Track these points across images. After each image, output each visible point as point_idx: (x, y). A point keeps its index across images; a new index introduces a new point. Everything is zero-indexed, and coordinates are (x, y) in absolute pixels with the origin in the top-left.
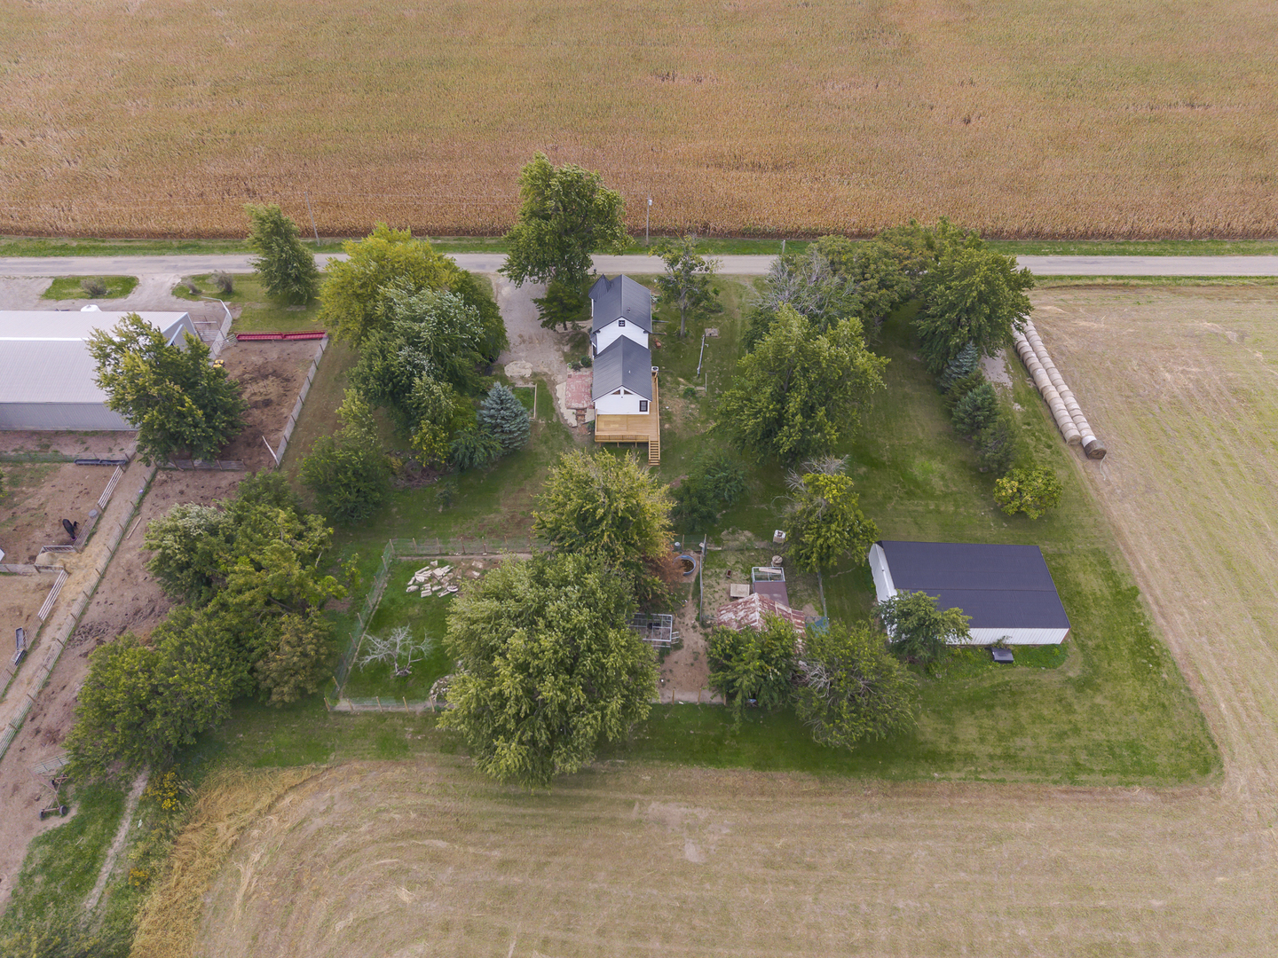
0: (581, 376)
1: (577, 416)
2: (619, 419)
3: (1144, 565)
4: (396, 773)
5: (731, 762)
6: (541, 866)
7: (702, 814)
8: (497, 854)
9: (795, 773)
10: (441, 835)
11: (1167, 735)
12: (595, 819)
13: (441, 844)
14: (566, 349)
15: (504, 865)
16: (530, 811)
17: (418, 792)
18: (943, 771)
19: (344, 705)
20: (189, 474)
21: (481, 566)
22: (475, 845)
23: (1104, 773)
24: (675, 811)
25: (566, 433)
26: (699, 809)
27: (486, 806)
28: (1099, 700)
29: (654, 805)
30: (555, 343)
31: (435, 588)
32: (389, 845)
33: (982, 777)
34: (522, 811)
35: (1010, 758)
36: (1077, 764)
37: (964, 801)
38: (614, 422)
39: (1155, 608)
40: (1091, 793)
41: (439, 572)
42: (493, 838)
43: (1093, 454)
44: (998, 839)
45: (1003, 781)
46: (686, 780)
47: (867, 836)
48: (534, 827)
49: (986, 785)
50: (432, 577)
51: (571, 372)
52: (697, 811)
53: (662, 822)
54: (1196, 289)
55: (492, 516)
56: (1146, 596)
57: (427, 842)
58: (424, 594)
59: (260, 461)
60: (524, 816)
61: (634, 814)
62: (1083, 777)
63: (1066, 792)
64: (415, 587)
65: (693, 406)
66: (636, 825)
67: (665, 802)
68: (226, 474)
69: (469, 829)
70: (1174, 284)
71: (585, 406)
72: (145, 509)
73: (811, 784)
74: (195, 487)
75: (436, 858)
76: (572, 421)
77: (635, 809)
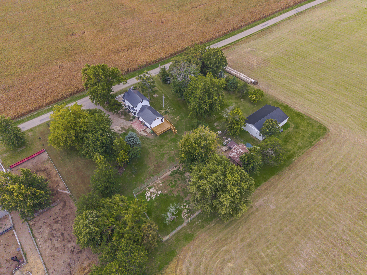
0: (135, 122)
1: (145, 132)
2: (158, 127)
4: (197, 242)
5: (260, 184)
6: (249, 233)
7: (266, 198)
8: (238, 239)
9: (272, 177)
10: (223, 246)
11: (316, 128)
12: (249, 215)
13: (225, 248)
14: (123, 117)
15: (242, 240)
16: (235, 225)
17: (207, 241)
18: (294, 158)
19: (165, 239)
20: (40, 216)
21: (160, 182)
22: (232, 242)
23: (315, 140)
24: (261, 201)
25: (146, 138)
26: (264, 197)
27: (225, 232)
28: (301, 128)
29: (256, 204)
30: (119, 117)
31: (155, 195)
32: (214, 258)
33: (300, 155)
34: (233, 226)
35: (300, 148)
36: (310, 142)
37: (302, 161)
39: (293, 107)
40: (316, 145)
41: (152, 190)
42: (234, 237)
43: (255, 83)
44: (313, 164)
45: (303, 153)
46: (256, 194)
47: (295, 179)
48: (239, 227)
49: (302, 156)
50: (151, 193)
51: (131, 122)
52: (264, 198)
53: (261, 205)
54: (240, 43)
55: (149, 169)
56: (289, 106)
57: (221, 250)
58: (153, 198)
59: (63, 197)
60: (234, 227)
61: (254, 208)
62: (313, 143)
63: (313, 148)
64: (150, 198)
65: (170, 115)
66: (257, 210)
67: (257, 201)
68: (54, 208)
69: (227, 239)
70: (235, 43)
71: (144, 129)
72: (37, 235)
73: (277, 177)
74: (48, 218)
75: (227, 251)
76: (145, 134)
77: (253, 207)
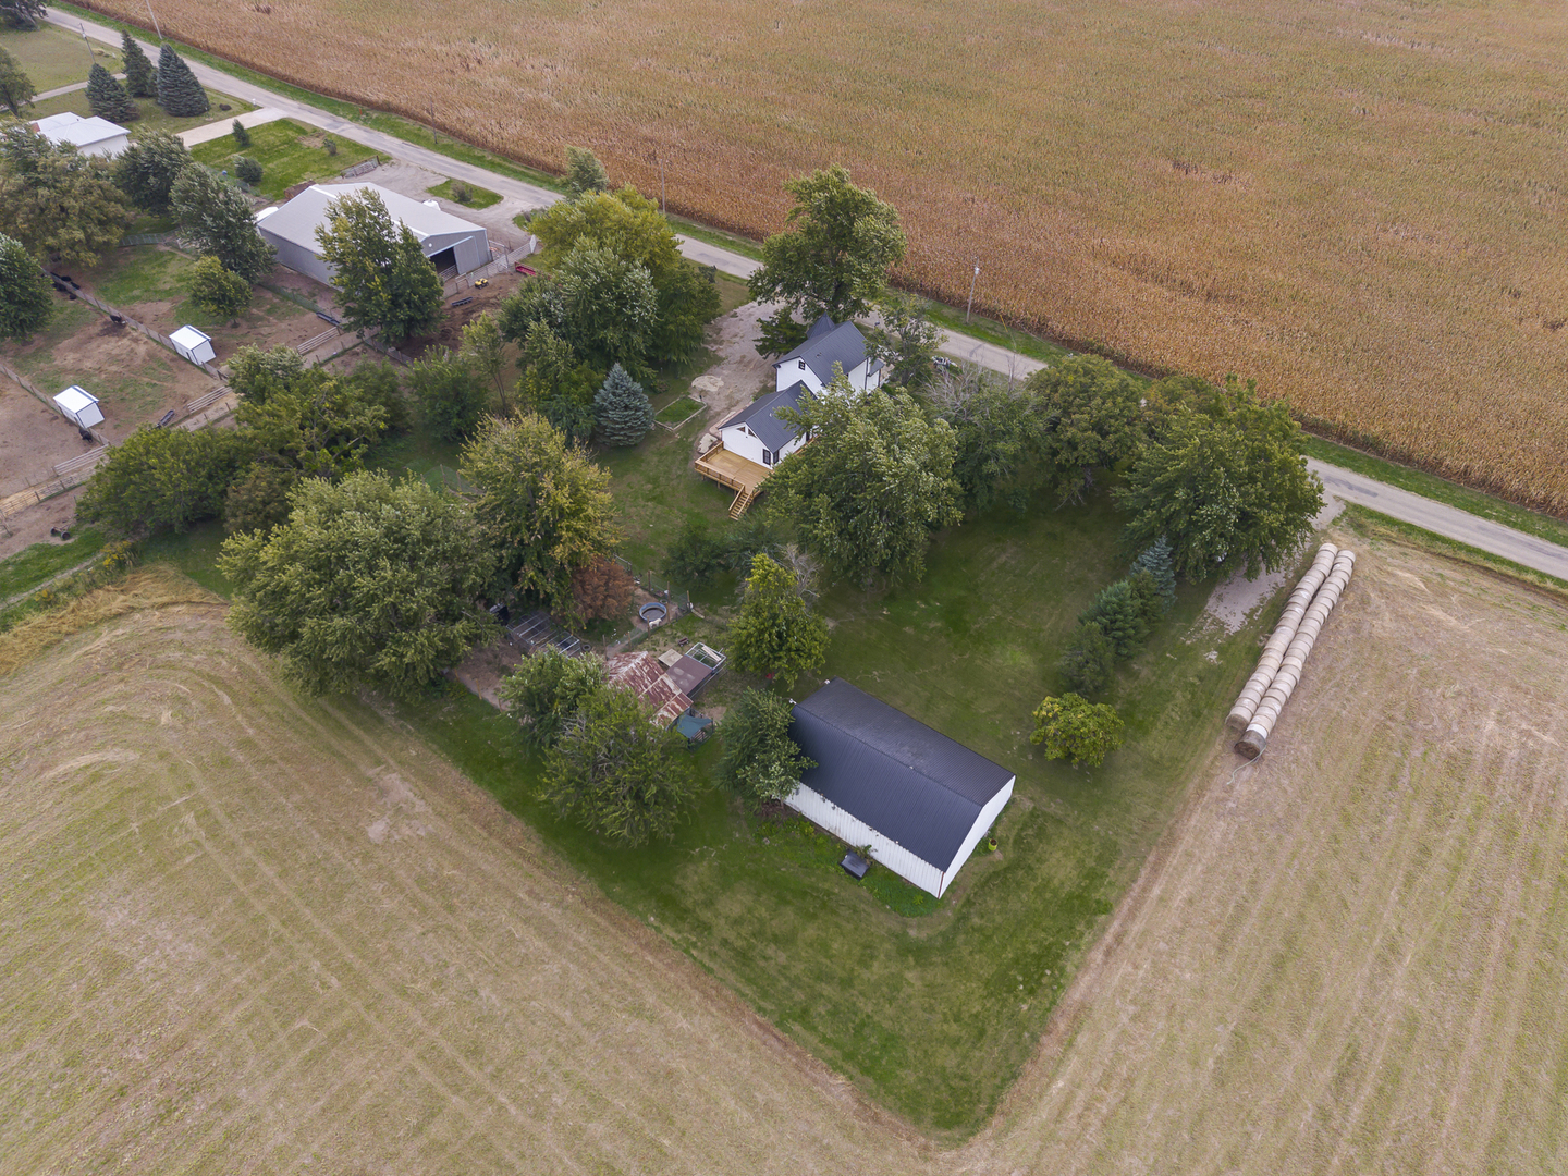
1: (713, 444)
2: (740, 461)
3: (1156, 891)
5: (490, 785)
6: (269, 761)
7: (420, 806)
8: (251, 732)
9: (532, 830)
10: (233, 695)
11: (948, 1059)
12: (341, 756)
13: (227, 700)
15: (246, 744)
16: (307, 719)
18: (663, 920)
22: (246, 716)
23: (824, 1039)
24: (400, 787)
25: (690, 456)
26: (423, 802)
28: (911, 975)
29: (394, 776)
32: (198, 679)
33: (694, 952)
34: (303, 715)
35: (743, 957)
36: (805, 1011)
37: (650, 959)
38: (731, 462)
39: (1109, 938)
40: (786, 1045)
42: (263, 720)
43: (1246, 751)
44: (638, 1011)
45: (709, 971)
46: (439, 775)
47: (526, 921)
48: (296, 731)
49: (688, 962)
52: (419, 802)
53: (384, 792)
56: (1113, 922)
57: (220, 693)
60: (299, 719)
61: (371, 773)
62: (797, 1027)
63: (760, 1026)
66: (364, 779)
67: (404, 779)
69: (256, 703)
73: (534, 847)
75: (213, 707)
76: (704, 446)
77: (378, 769)
